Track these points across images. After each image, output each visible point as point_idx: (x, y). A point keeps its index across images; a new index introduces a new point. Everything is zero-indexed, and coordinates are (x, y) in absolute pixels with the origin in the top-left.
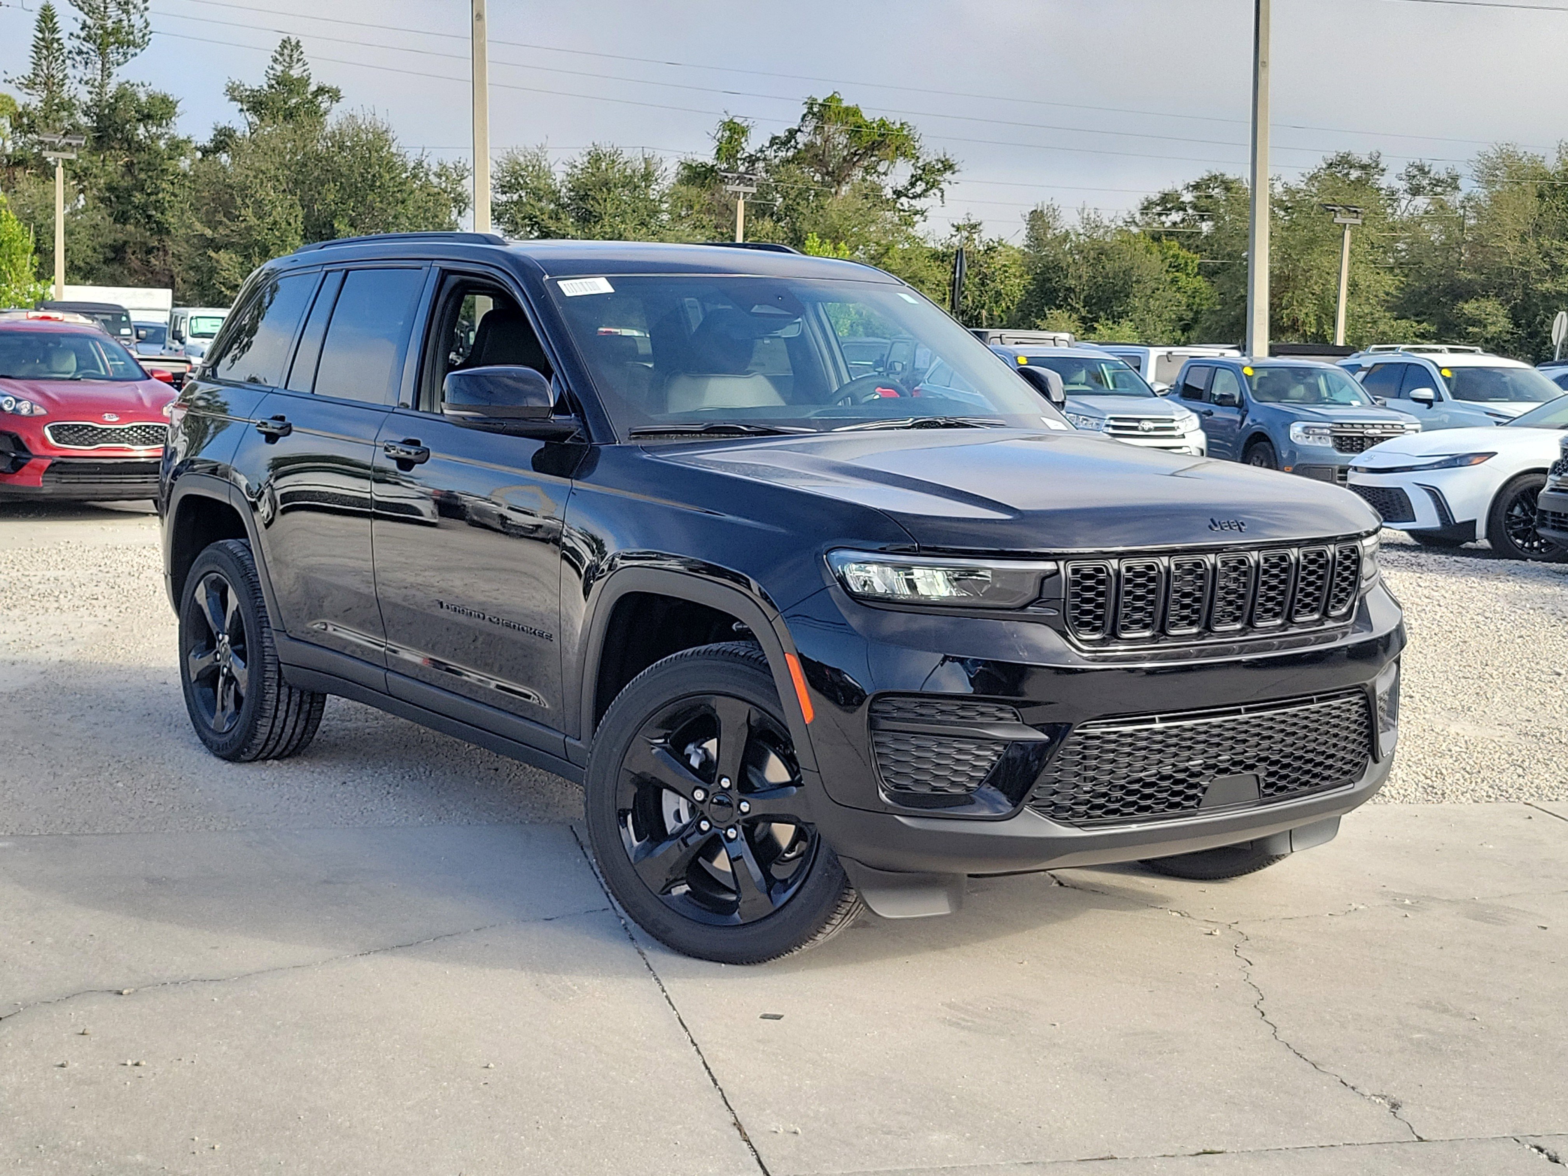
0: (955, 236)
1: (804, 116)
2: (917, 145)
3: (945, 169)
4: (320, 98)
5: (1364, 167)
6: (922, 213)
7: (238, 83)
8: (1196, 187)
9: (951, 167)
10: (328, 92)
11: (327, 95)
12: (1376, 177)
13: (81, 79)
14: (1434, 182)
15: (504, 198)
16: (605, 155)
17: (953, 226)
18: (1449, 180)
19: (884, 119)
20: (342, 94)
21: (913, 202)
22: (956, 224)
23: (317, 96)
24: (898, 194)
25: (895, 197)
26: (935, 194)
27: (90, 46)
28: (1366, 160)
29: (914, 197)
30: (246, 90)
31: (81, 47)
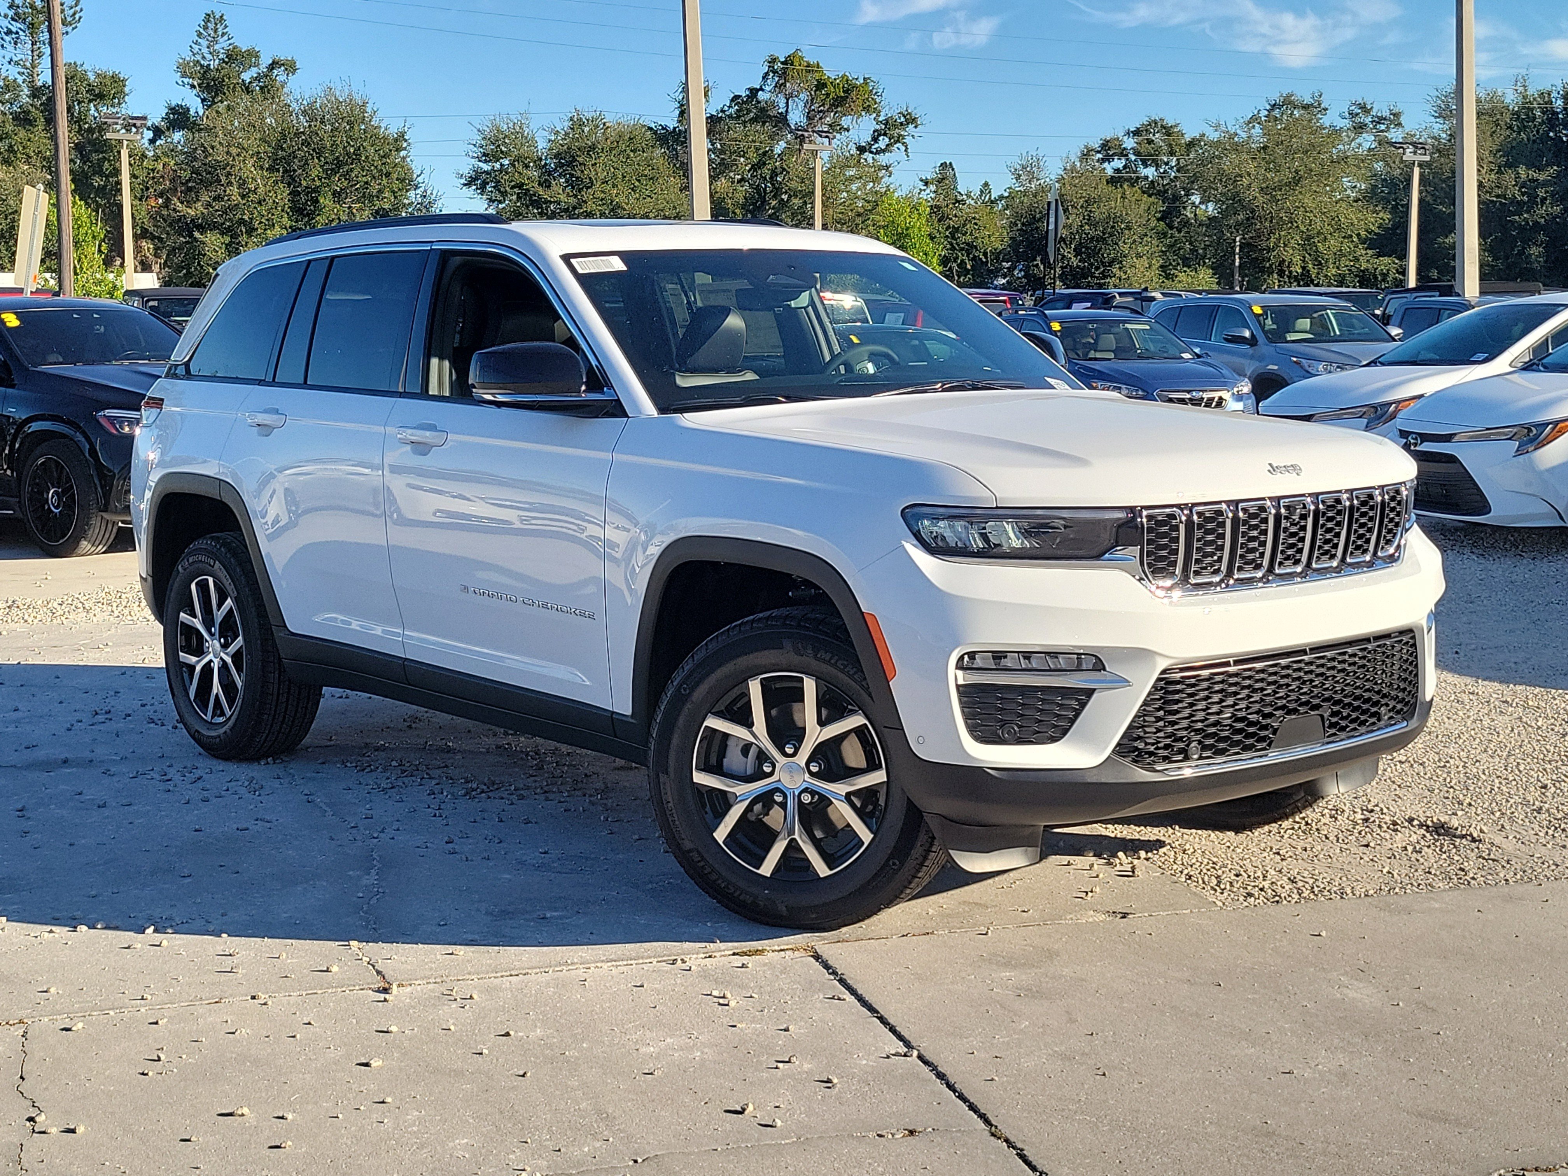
0: (924, 190)
1: (767, 74)
2: (878, 100)
3: (908, 124)
4: (275, 72)
5: (1305, 107)
6: (887, 167)
7: (188, 58)
8: (1137, 133)
9: (914, 120)
10: (283, 65)
11: (283, 68)
12: (1319, 116)
13: (11, 60)
14: (1376, 119)
15: (486, 167)
16: (587, 119)
17: (921, 180)
18: (1392, 117)
19: (847, 74)
20: (298, 66)
21: (877, 157)
22: (923, 178)
23: (273, 68)
24: (861, 149)
25: (858, 152)
26: (898, 149)
27: (19, 25)
28: (1308, 100)
29: (877, 153)
30: (196, 66)
31: (10, 26)
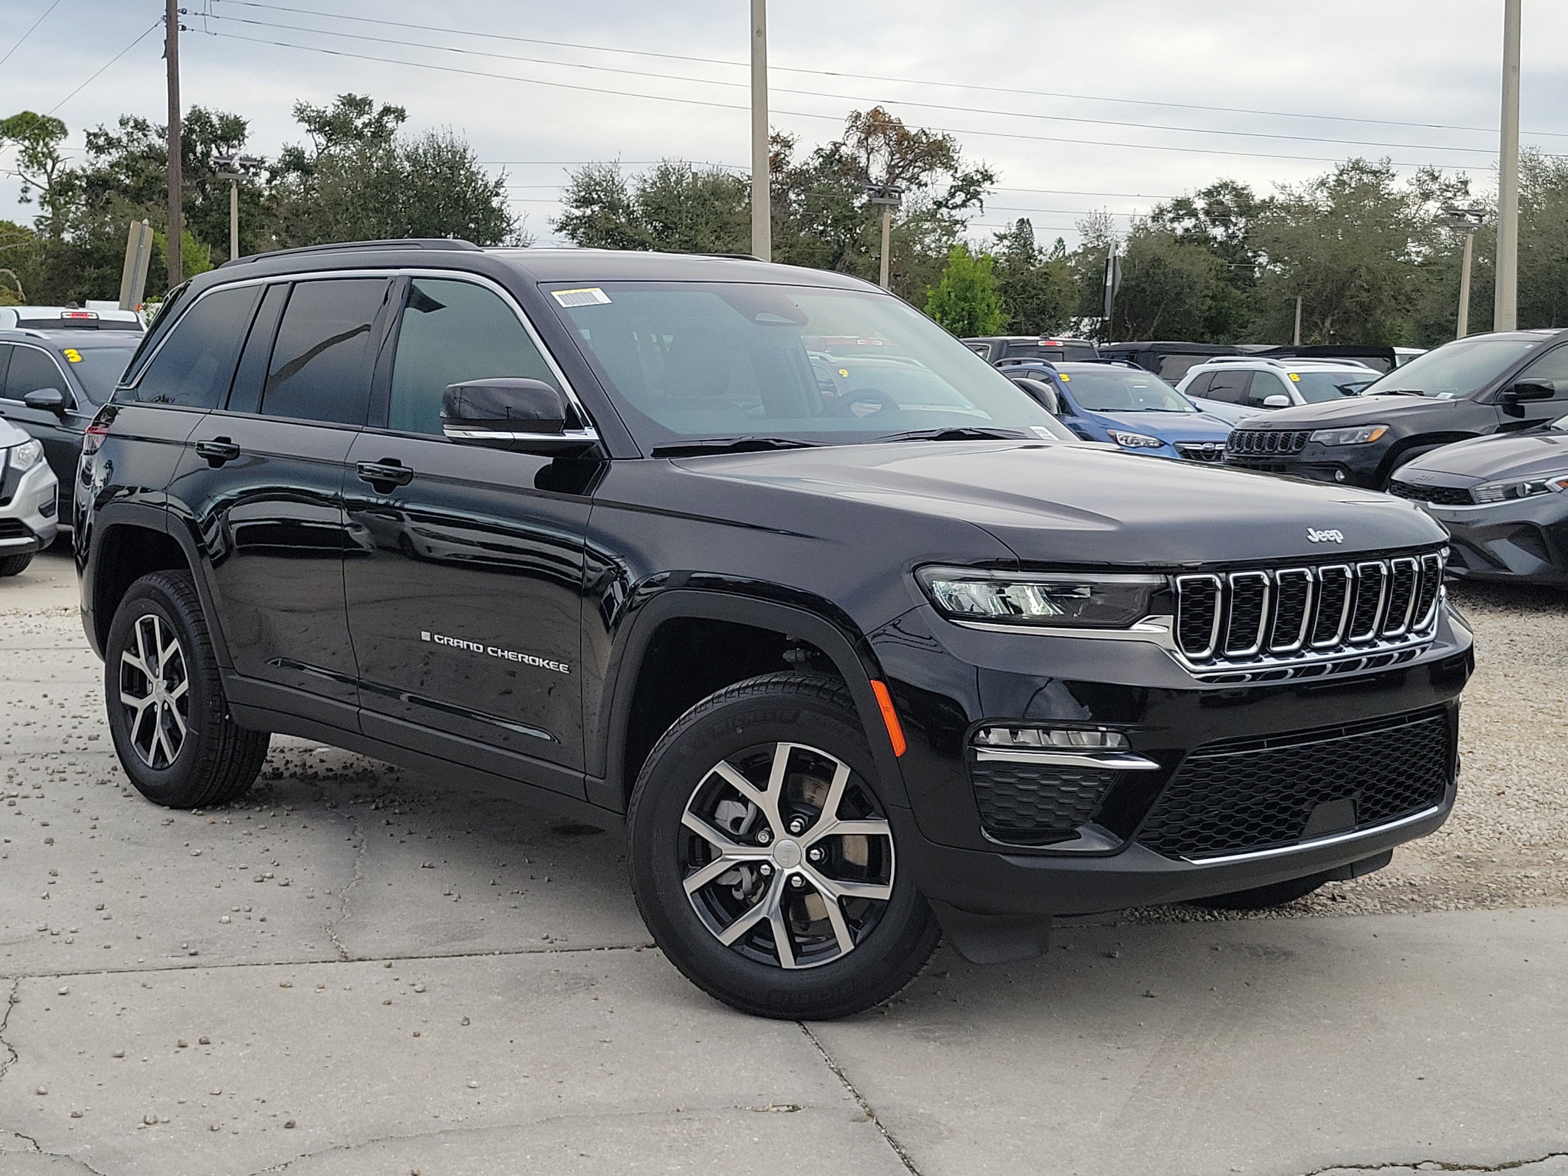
0: (997, 245)
1: (849, 129)
2: (956, 157)
3: (984, 180)
4: (386, 118)
5: (1374, 173)
6: (962, 222)
7: (305, 104)
8: (1209, 194)
9: (990, 178)
11: (392, 116)
12: (1387, 182)
14: (1444, 187)
15: (578, 213)
16: (674, 169)
17: (995, 235)
18: (1459, 184)
19: (927, 130)
20: (407, 113)
21: (953, 212)
22: (998, 233)
23: (384, 115)
24: (939, 205)
25: (935, 207)
26: (974, 204)
28: (1376, 167)
29: (954, 208)
30: (313, 111)
